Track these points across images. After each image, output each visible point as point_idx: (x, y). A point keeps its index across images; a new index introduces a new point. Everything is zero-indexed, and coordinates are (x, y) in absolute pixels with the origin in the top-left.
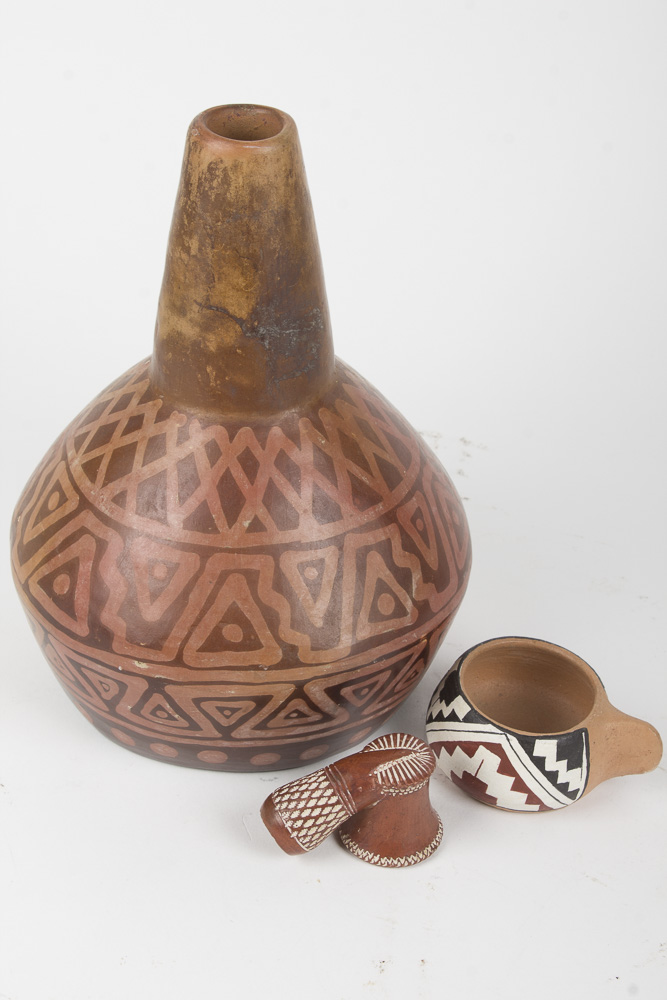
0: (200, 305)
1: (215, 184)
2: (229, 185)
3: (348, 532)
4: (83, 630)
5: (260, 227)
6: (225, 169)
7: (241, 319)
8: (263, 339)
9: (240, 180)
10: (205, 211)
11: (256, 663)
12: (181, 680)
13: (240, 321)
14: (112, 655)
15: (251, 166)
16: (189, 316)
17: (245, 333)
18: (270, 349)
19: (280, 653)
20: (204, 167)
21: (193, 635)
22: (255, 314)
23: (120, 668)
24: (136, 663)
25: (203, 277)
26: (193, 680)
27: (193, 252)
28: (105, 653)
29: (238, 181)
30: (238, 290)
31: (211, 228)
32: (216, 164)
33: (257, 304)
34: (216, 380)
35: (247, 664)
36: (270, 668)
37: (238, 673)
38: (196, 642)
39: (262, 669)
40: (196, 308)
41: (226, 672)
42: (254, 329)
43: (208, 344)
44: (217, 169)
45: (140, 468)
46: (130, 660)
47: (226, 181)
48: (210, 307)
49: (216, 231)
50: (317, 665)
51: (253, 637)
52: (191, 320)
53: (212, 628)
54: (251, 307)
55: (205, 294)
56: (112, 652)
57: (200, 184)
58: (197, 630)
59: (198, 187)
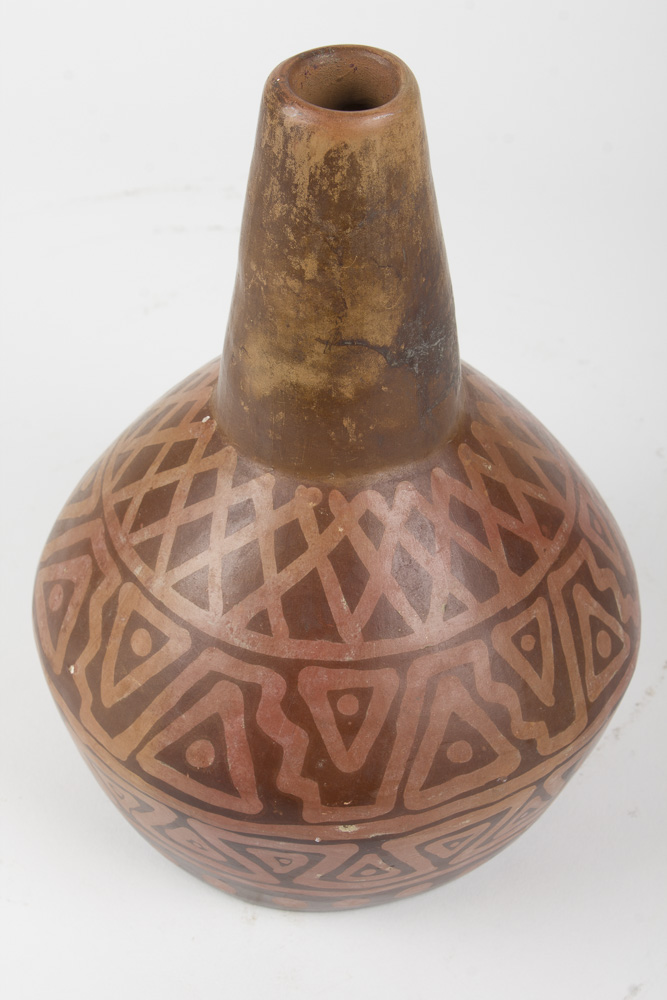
0: (326, 343)
1: (338, 178)
2: (359, 176)
3: (547, 574)
4: (253, 805)
5: (401, 220)
6: (352, 156)
7: (385, 347)
8: (412, 364)
9: (374, 166)
10: (324, 217)
11: (492, 778)
12: (404, 830)
13: (383, 350)
14: (304, 828)
15: (385, 143)
16: (309, 360)
17: (391, 362)
18: (420, 374)
19: (518, 755)
20: (319, 158)
21: (412, 771)
22: (402, 335)
23: (317, 840)
24: (341, 828)
25: (328, 305)
26: (420, 825)
27: (308, 276)
28: (292, 827)
29: (372, 167)
30: (379, 312)
31: (336, 239)
32: (337, 151)
33: (403, 321)
34: (356, 434)
35: (482, 784)
36: (510, 778)
37: (472, 798)
38: (417, 780)
39: (501, 783)
40: (319, 348)
41: (459, 801)
42: (401, 355)
43: (342, 390)
44: (337, 159)
45: (275, 575)
46: (331, 828)
47: (354, 171)
48: (341, 343)
49: (344, 242)
50: (558, 752)
51: (484, 748)
52: (313, 365)
53: (433, 755)
54: (396, 328)
55: (333, 327)
56: (304, 823)
57: (313, 183)
58: (416, 764)
59: (310, 188)
